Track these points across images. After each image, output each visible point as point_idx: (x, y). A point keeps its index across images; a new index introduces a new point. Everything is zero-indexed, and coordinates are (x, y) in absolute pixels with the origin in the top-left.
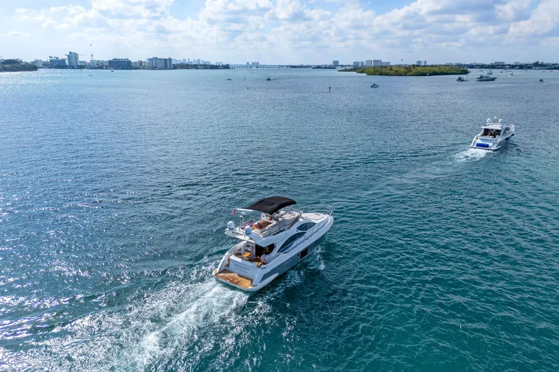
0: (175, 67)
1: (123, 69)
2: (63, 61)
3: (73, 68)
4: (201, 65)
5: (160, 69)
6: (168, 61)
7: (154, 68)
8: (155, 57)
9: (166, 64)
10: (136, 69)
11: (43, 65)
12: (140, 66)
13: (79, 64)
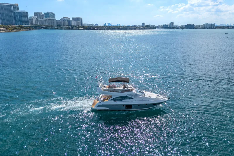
0: (216, 28)
1: (190, 29)
2: (168, 25)
3: (171, 28)
4: (231, 27)
5: (208, 29)
6: (213, 25)
7: (205, 28)
8: (207, 23)
9: (212, 26)
10: (196, 28)
11: (161, 27)
12: (199, 27)
13: (173, 27)
